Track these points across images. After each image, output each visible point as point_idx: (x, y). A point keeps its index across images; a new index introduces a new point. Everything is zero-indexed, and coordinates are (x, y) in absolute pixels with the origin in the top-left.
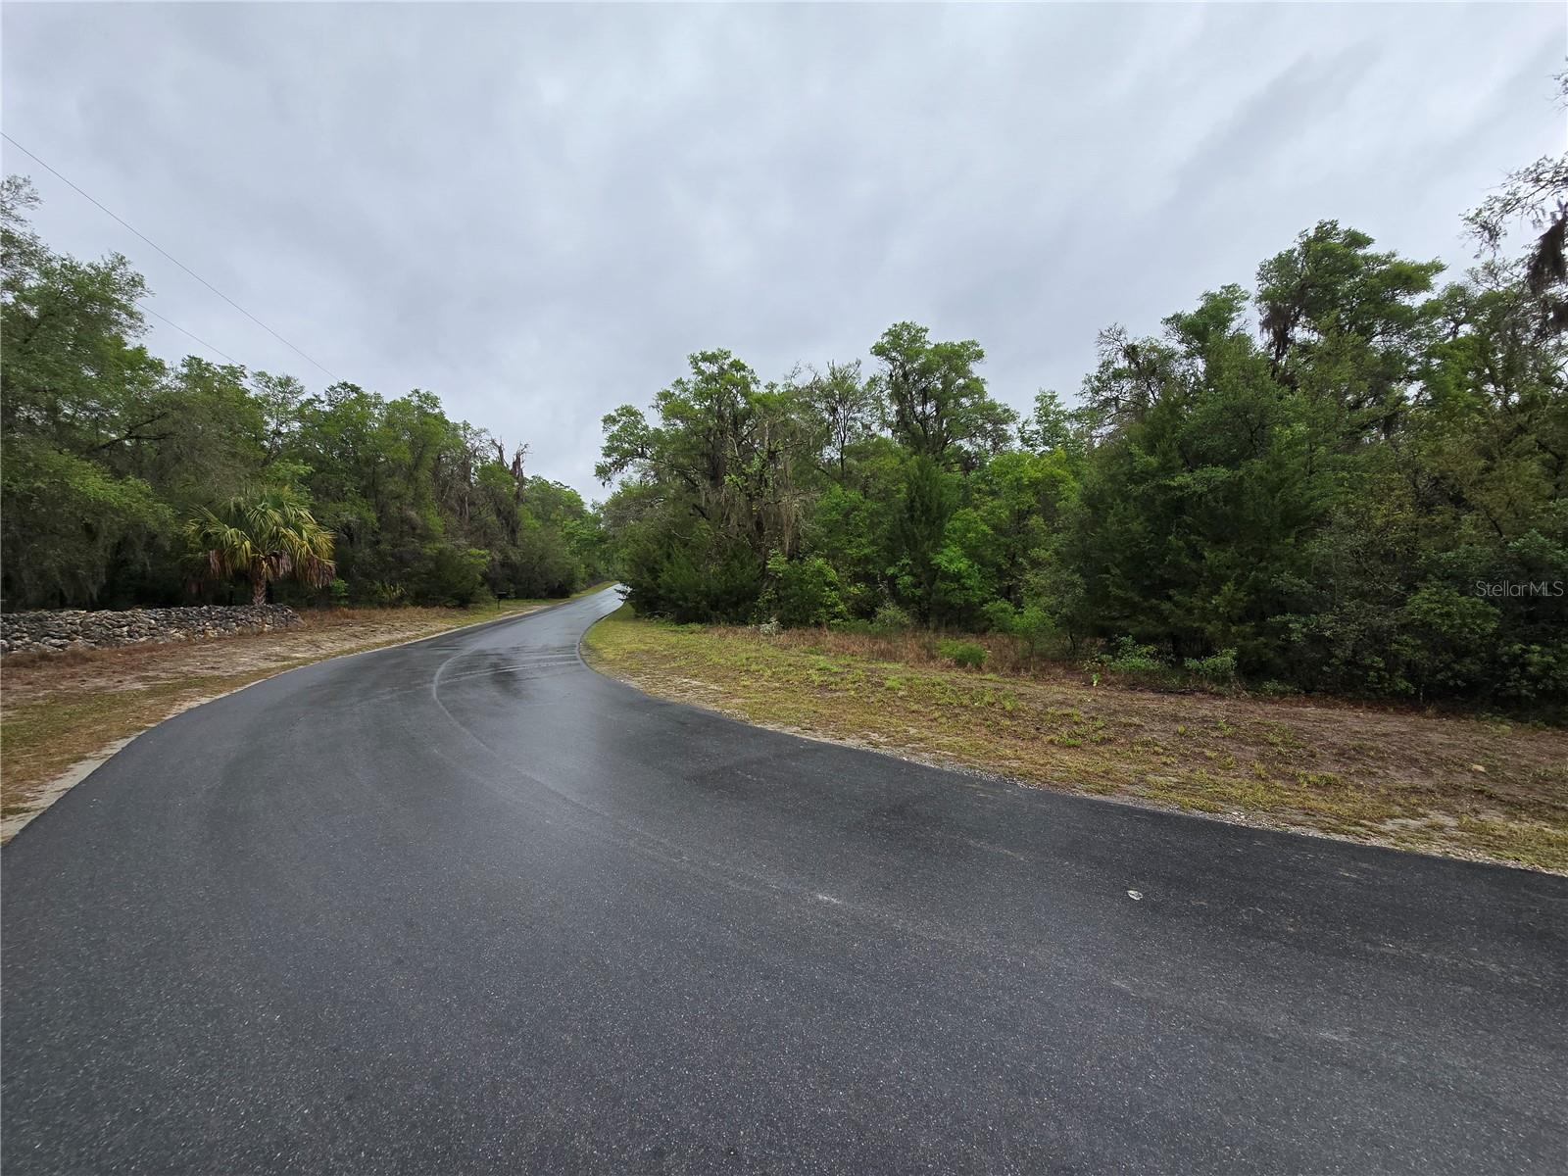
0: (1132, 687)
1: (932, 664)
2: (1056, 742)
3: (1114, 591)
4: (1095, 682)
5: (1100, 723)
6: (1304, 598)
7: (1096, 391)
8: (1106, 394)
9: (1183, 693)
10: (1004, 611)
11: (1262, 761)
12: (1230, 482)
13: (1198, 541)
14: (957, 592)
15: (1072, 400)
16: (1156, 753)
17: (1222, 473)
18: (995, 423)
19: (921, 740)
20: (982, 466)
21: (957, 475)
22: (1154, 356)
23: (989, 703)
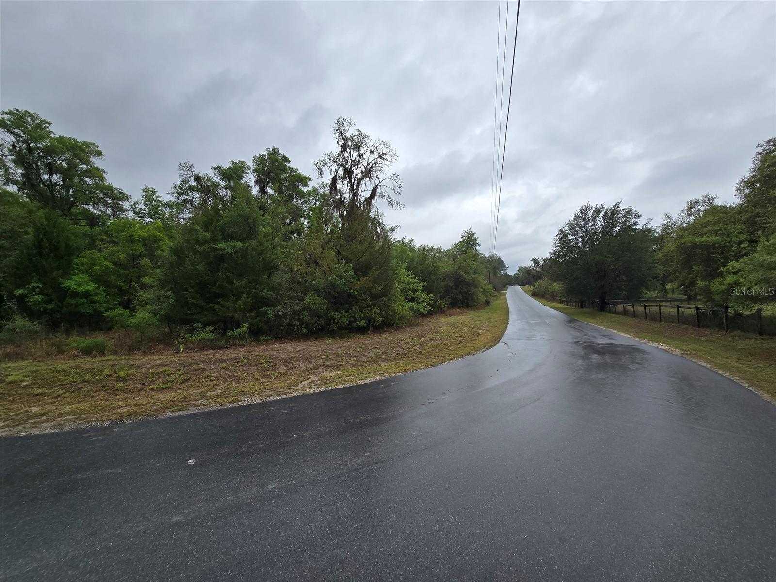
0: (202, 349)
1: (60, 356)
2: (155, 389)
3: (190, 300)
4: (182, 349)
5: (182, 372)
6: (273, 300)
7: (180, 194)
8: (185, 197)
9: (226, 347)
10: (121, 315)
11: (258, 372)
12: (242, 249)
13: (230, 275)
14: (86, 305)
15: (165, 196)
16: (212, 380)
17: (239, 244)
18: (113, 199)
19: (43, 414)
20: (104, 224)
21: (84, 227)
22: (209, 184)
23: (107, 376)
